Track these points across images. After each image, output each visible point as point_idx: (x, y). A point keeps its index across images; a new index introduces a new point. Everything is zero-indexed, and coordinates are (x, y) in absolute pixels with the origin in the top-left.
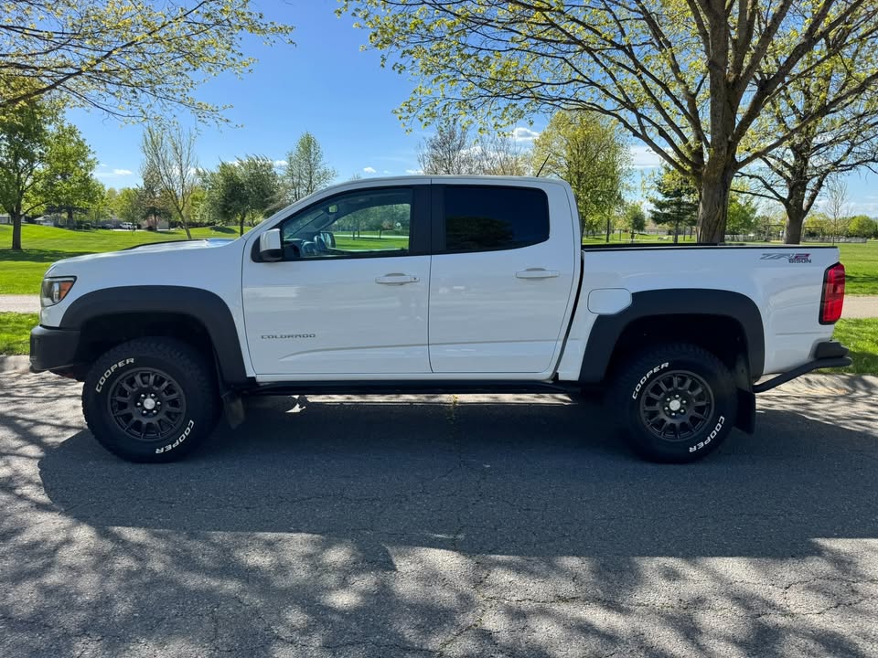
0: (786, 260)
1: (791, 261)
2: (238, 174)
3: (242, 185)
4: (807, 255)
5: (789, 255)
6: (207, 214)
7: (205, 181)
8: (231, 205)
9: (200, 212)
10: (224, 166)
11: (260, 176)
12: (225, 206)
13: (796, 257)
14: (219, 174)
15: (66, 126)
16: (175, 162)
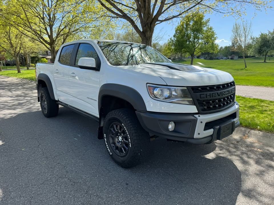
2: (268, 37)
3: (269, 41)
6: (252, 53)
7: (253, 41)
8: (262, 49)
9: (250, 52)
10: (262, 34)
12: (260, 49)
14: (260, 38)
15: (209, 27)
16: (243, 34)
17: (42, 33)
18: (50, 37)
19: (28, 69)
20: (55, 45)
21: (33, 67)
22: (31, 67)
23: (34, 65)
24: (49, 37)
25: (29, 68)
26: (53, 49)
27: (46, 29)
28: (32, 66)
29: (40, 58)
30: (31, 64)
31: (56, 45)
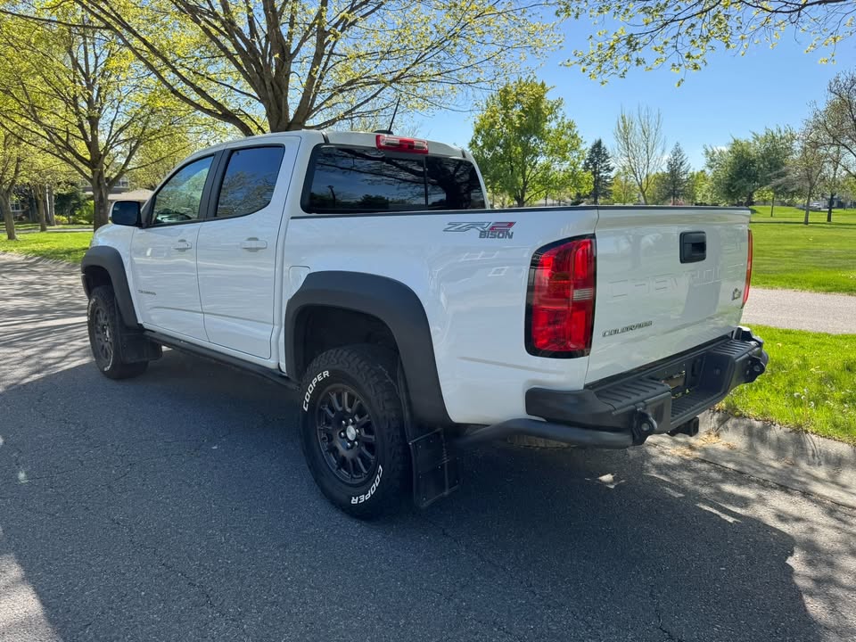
0: (475, 232)
1: (483, 234)
2: (752, 150)
3: (753, 162)
4: (511, 224)
5: (481, 224)
6: (709, 195)
7: (712, 160)
8: (736, 183)
9: (703, 193)
10: (736, 142)
11: (775, 149)
12: (730, 185)
13: (492, 228)
14: (730, 152)
15: (566, 122)
16: (642, 144)
17: (71, 137)
18: (92, 145)
19: (43, 229)
20: (105, 167)
21: (61, 226)
22: (56, 227)
23: (64, 218)
24: (89, 145)
25: (48, 227)
26: (98, 177)
27: (81, 127)
28: (58, 223)
29: (84, 201)
30: (55, 216)
31: (108, 167)
